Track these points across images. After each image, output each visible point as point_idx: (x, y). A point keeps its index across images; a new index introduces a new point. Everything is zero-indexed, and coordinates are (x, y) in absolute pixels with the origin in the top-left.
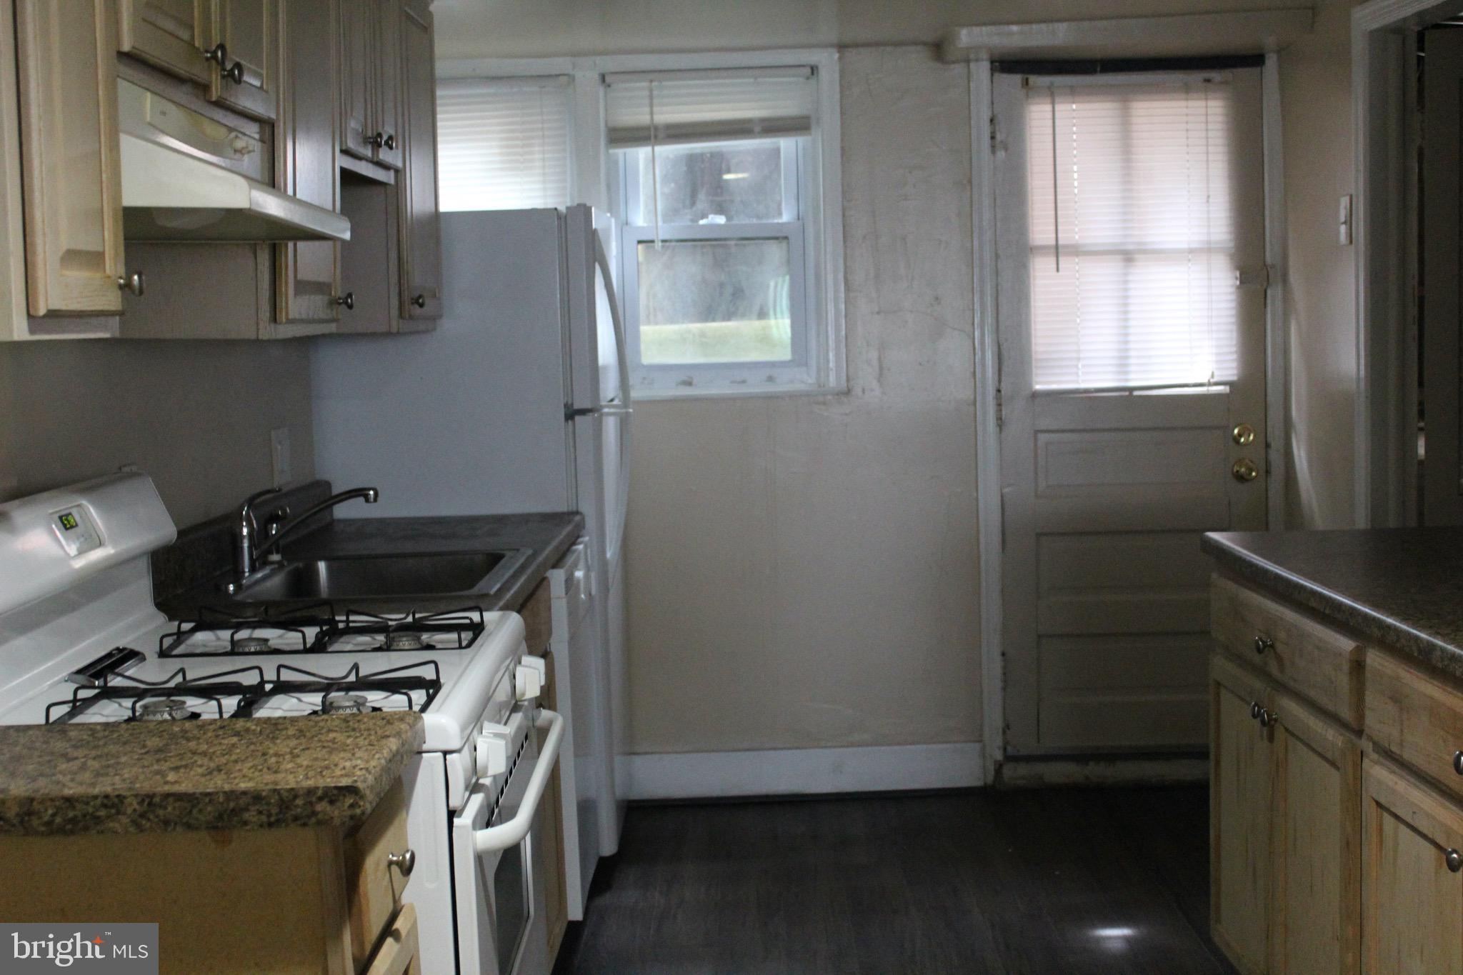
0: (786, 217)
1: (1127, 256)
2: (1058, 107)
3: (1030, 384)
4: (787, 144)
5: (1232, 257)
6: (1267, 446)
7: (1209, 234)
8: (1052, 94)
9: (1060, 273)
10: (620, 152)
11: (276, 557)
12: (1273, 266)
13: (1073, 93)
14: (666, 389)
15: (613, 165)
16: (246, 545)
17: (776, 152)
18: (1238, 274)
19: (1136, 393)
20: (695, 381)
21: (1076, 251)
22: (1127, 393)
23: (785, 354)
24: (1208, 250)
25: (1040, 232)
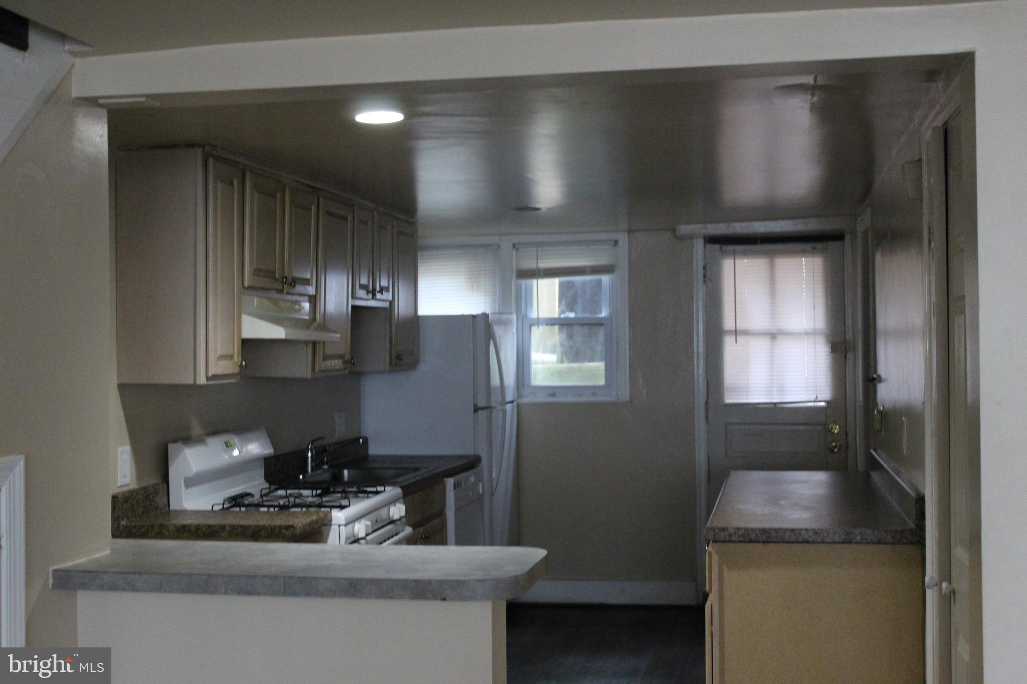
0: (604, 314)
1: (773, 336)
2: (737, 261)
3: (723, 401)
4: (605, 279)
5: (827, 337)
6: (847, 434)
7: (815, 325)
8: (734, 255)
9: (738, 343)
10: (523, 282)
11: (325, 467)
12: (849, 342)
13: (745, 254)
14: (541, 398)
15: (519, 289)
16: (310, 460)
17: (599, 282)
18: (830, 345)
19: (778, 406)
20: (556, 394)
21: (746, 333)
22: (773, 406)
23: (602, 382)
24: (815, 333)
25: (728, 323)
